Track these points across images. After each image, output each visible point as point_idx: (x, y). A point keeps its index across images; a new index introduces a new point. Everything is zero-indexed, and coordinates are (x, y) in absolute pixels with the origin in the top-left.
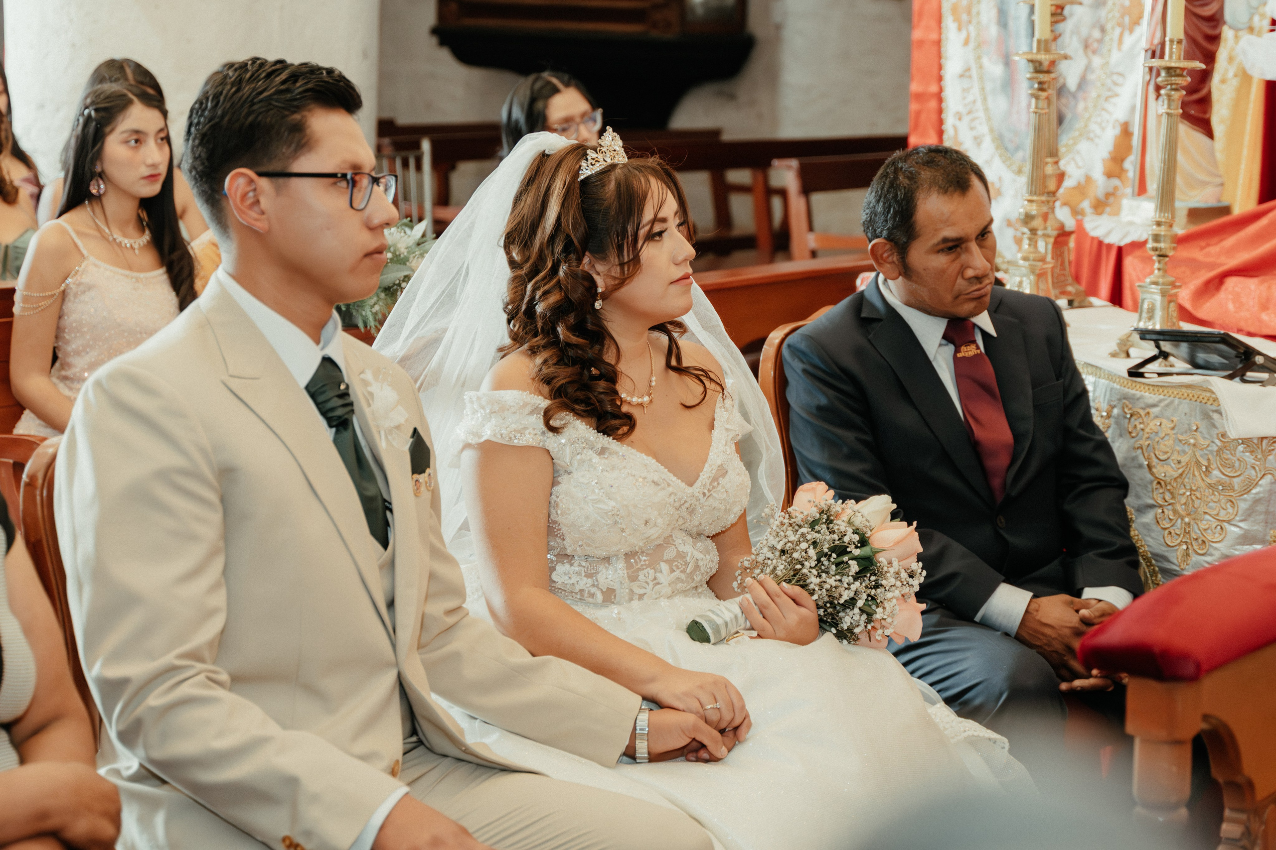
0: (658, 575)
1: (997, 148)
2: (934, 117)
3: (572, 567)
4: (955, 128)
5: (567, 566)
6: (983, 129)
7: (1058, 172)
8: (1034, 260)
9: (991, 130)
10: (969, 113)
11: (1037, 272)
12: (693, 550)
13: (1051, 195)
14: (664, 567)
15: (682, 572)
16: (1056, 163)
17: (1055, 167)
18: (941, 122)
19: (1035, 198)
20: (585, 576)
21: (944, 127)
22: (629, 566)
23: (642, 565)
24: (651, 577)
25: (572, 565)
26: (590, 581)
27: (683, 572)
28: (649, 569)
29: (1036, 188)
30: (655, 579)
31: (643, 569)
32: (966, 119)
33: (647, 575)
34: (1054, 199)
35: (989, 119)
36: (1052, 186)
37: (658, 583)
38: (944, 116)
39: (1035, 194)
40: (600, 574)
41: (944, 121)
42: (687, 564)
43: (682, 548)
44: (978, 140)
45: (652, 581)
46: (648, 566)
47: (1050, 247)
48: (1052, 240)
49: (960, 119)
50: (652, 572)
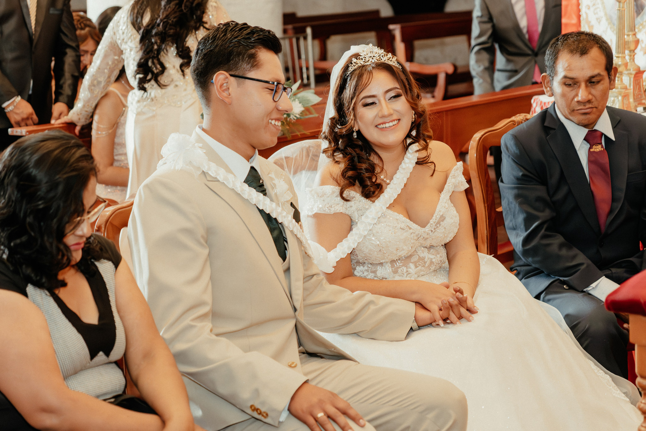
0: (409, 270)
1: (609, 24)
2: (575, 8)
3: (364, 268)
4: (587, 14)
5: (362, 267)
6: (602, 14)
7: (636, 39)
8: (621, 88)
9: (606, 14)
10: (594, 5)
11: (622, 95)
12: (428, 255)
13: (632, 52)
14: (412, 266)
15: (422, 266)
16: (635, 34)
17: (634, 37)
18: (579, 11)
19: (620, 55)
20: (371, 272)
21: (581, 13)
22: (392, 266)
23: (400, 265)
24: (405, 270)
25: (364, 267)
26: (373, 274)
27: (424, 266)
28: (403, 267)
29: (620, 50)
30: (407, 271)
31: (400, 268)
32: (592, 9)
33: (402, 270)
34: (634, 54)
35: (604, 8)
36: (632, 47)
37: (410, 274)
38: (580, 7)
39: (620, 53)
40: (378, 271)
41: (581, 10)
42: (425, 263)
43: (422, 255)
44: (599, 20)
45: (406, 273)
46: (402, 266)
47: (632, 79)
48: (633, 76)
49: (589, 9)
50: (405, 269)
